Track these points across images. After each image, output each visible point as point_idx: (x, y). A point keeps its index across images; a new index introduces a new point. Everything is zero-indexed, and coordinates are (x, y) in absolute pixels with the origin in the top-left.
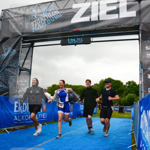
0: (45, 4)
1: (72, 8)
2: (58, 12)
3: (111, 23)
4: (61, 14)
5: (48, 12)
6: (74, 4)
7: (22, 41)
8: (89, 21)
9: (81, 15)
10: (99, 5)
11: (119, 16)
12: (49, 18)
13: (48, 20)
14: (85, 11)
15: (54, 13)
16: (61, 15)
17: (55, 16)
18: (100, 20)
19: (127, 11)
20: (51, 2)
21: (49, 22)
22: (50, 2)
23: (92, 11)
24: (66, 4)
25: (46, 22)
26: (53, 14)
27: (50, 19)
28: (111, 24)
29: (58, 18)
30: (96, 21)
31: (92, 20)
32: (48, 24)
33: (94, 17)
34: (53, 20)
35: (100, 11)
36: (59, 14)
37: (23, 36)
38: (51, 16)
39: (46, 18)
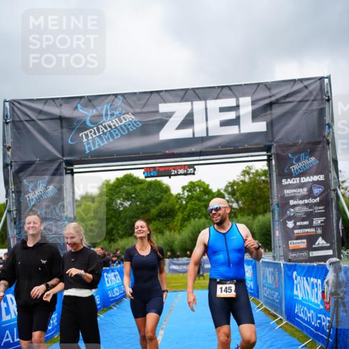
0: (103, 98)
1: (158, 112)
2: (133, 117)
3: (228, 141)
4: (140, 122)
5: (112, 115)
6: (161, 103)
7: (65, 169)
8: (191, 136)
9: (177, 126)
10: (206, 109)
11: (240, 131)
12: (116, 128)
13: (115, 131)
14: (182, 119)
15: (125, 120)
16: (140, 125)
17: (129, 125)
18: (210, 135)
19: (253, 122)
20: (116, 95)
21: (117, 135)
22: (114, 95)
23: (196, 118)
24: (145, 101)
25: (111, 134)
26: (124, 122)
27: (118, 129)
28: (229, 143)
29: (134, 128)
30: (202, 137)
31: (196, 136)
32: (116, 138)
33: (199, 129)
34: (124, 131)
35: (209, 119)
36: (135, 122)
37: (64, 159)
38: (120, 124)
39: (110, 127)
